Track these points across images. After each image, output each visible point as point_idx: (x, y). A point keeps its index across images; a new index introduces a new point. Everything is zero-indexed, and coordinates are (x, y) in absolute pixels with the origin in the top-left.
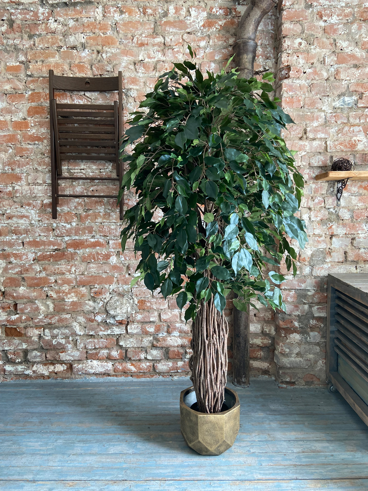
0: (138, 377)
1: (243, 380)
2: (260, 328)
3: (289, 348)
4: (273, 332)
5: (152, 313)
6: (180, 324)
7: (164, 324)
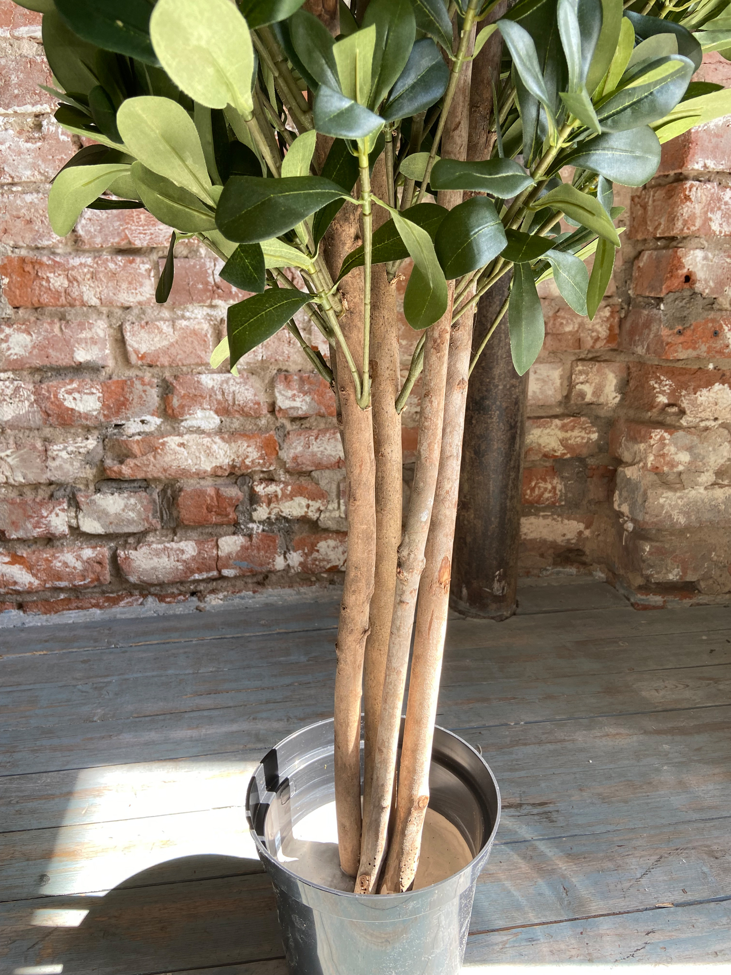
0: (49, 607)
1: (497, 587)
2: (558, 382)
3: (690, 449)
4: (611, 396)
5: (81, 326)
6: (215, 376)
7: (147, 377)
